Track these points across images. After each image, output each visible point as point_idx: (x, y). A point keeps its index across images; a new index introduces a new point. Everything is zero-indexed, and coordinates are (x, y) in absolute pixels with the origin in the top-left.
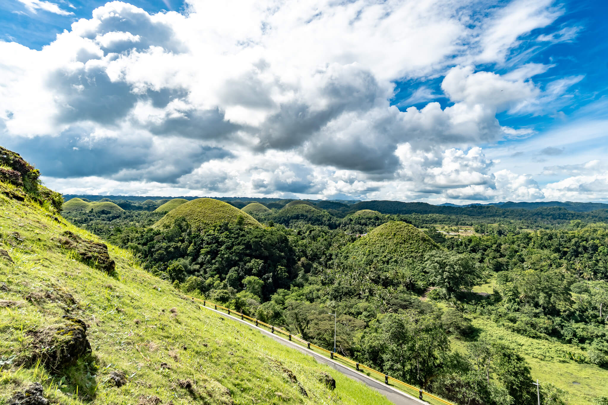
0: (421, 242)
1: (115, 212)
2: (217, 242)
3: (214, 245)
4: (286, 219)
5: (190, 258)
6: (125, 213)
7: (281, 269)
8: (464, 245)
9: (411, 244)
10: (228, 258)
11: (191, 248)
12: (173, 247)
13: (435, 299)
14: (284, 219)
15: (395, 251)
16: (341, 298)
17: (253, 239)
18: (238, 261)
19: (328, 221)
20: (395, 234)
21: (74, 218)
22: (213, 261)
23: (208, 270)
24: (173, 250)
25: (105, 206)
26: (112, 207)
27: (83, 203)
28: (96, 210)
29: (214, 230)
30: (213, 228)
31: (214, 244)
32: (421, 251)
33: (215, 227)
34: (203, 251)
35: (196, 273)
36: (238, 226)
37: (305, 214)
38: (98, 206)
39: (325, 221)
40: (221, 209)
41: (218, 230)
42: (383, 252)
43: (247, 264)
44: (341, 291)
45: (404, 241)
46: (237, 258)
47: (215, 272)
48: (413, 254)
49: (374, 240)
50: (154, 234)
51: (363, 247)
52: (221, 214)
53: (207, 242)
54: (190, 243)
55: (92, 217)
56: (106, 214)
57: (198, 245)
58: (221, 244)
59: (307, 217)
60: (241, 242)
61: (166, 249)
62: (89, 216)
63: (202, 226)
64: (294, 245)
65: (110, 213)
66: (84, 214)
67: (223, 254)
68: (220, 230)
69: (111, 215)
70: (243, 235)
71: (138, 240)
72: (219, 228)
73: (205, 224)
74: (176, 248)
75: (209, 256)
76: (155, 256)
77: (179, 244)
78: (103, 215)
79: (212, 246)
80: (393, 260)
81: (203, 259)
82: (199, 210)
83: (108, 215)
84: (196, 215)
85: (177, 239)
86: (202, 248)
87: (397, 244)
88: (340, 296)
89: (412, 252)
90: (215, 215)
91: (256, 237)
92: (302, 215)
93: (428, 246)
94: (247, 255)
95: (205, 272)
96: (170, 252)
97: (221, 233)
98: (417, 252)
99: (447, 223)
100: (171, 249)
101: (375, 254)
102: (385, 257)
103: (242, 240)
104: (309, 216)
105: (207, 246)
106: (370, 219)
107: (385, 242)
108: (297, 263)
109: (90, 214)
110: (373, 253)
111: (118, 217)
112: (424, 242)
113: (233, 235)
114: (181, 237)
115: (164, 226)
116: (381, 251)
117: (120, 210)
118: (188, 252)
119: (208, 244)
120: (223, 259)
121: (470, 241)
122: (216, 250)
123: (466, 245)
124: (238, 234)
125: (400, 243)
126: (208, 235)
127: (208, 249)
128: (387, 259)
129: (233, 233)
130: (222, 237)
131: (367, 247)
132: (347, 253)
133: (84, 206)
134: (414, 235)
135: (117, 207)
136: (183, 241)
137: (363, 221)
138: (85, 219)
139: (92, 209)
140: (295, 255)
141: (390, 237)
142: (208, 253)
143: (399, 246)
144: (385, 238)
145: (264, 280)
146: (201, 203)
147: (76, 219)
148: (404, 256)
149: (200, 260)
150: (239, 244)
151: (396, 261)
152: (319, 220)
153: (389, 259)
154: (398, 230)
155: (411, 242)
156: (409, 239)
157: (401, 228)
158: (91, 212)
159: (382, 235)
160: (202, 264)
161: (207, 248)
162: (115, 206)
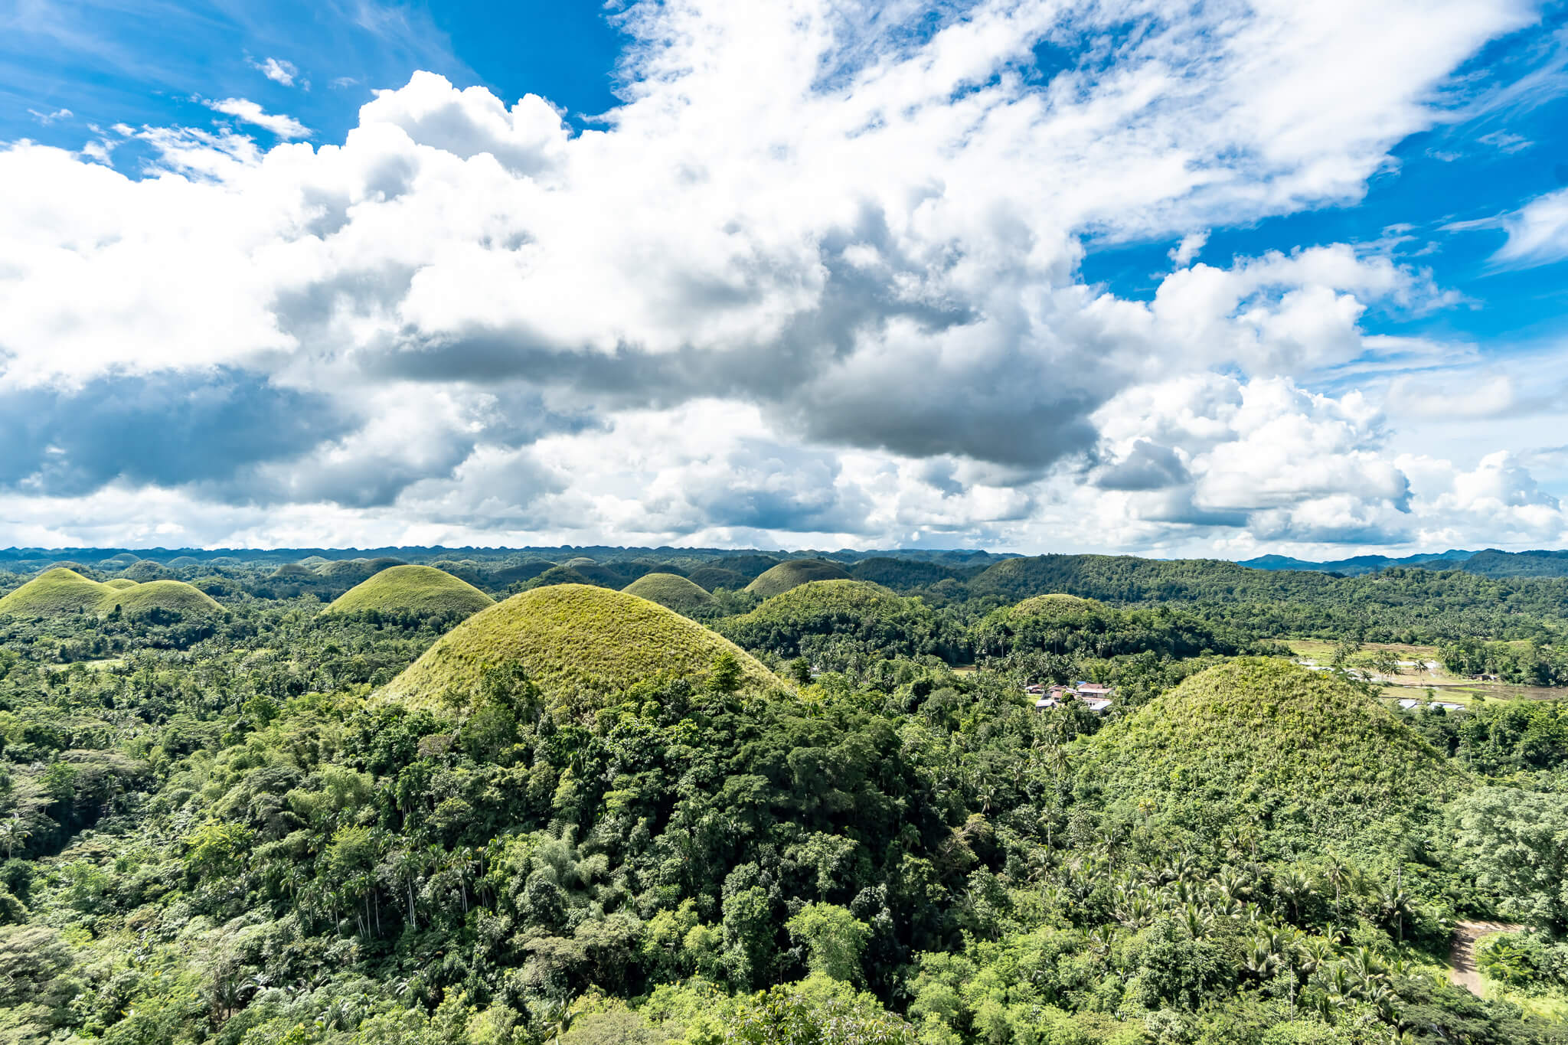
0: (1380, 739)
1: (195, 617)
2: (659, 761)
3: (652, 775)
4: (786, 631)
5: (568, 829)
6: (228, 619)
7: (917, 867)
8: (1493, 738)
9: (1343, 747)
10: (713, 828)
11: (565, 788)
12: (498, 785)
13: (1520, 982)
14: (779, 633)
15: (1288, 776)
16: (1195, 1002)
17: (795, 751)
18: (750, 836)
19: (932, 636)
20: (1274, 711)
21: (58, 643)
22: (660, 840)
23: (641, 874)
24: (497, 795)
25: (160, 596)
26: (184, 599)
27: (86, 586)
28: (131, 609)
29: (637, 713)
30: (633, 705)
31: (650, 767)
32: (1387, 773)
33: (636, 697)
34: (614, 799)
35: (601, 888)
36: (723, 696)
37: (852, 613)
38: (136, 596)
39: (921, 637)
40: (642, 627)
41: (654, 713)
42: (1240, 778)
43: (789, 850)
44: (1188, 968)
45: (1316, 736)
46: (746, 828)
47: (675, 888)
48: (1358, 788)
49: (1193, 731)
50: (412, 729)
51: (1152, 758)
52: (649, 650)
53: (624, 761)
54: (559, 763)
55: (118, 637)
56: (167, 623)
57: (592, 775)
58: (672, 769)
59: (858, 625)
60: (748, 759)
61: (472, 793)
62: (108, 632)
63: (586, 695)
64: (914, 757)
65: (177, 618)
66: (92, 625)
67: (695, 814)
68: (660, 710)
69: (180, 627)
70: (750, 734)
71: (354, 751)
72: (655, 704)
73: (596, 686)
74: (509, 788)
75: (642, 821)
76: (436, 818)
77: (518, 771)
78: (157, 629)
79: (643, 779)
80: (1285, 811)
81: (614, 829)
82: (561, 630)
83: (173, 626)
84: (554, 653)
85: (506, 751)
86: (609, 787)
87: (1289, 748)
88: (1189, 986)
89: (1354, 778)
90: (623, 649)
91: (803, 742)
92: (843, 619)
93: (1407, 753)
94: (783, 814)
95: (635, 886)
96: (490, 804)
97: (665, 724)
98: (1373, 779)
99: (1324, 633)
100: (491, 793)
101: (1211, 786)
102: (1254, 797)
103: (753, 751)
104: (866, 621)
105: (625, 777)
106: (1074, 627)
107: (1243, 740)
108: (949, 833)
109: (110, 626)
110: (1201, 782)
111: (208, 633)
112: (1387, 738)
113: (710, 731)
114: (520, 740)
115: (445, 698)
116: (1233, 772)
117: (210, 607)
118: (556, 802)
119: (626, 769)
120: (692, 833)
121: (1520, 724)
122: (661, 793)
123: (1503, 740)
124: (730, 726)
125: (1303, 746)
126: (620, 735)
127: (631, 793)
128: (1261, 806)
129: (709, 724)
130: (674, 742)
131: (1168, 755)
132: (1090, 777)
133: (90, 597)
134: (1347, 711)
135: (200, 598)
136: (527, 757)
137: (1051, 636)
138: (97, 644)
139: (118, 608)
140: (932, 799)
141: (1258, 721)
142: (633, 806)
143: (1297, 755)
144: (1237, 725)
145: (865, 913)
146: (563, 605)
147: (68, 643)
148: (1326, 796)
149: (603, 833)
150: (741, 769)
151: (1300, 817)
152: (901, 636)
153: (1272, 809)
154: (1280, 693)
155: (1340, 738)
156: (1333, 729)
157: (1291, 685)
158: (114, 617)
159: (1224, 713)
160: (615, 853)
161: (626, 785)
162: (194, 596)
